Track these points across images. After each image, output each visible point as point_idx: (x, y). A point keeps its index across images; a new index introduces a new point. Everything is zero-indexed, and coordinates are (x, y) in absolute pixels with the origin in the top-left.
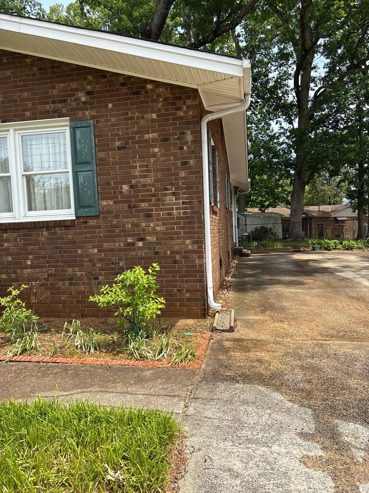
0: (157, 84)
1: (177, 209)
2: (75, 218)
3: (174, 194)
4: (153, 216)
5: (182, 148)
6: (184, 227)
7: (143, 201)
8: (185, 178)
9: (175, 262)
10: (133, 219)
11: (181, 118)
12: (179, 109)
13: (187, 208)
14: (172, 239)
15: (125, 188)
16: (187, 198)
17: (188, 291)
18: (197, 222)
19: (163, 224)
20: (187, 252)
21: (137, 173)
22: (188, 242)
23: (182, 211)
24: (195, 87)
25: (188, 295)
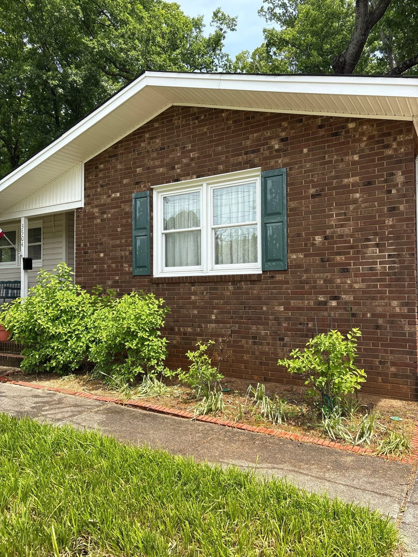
0: (360, 122)
1: (381, 263)
2: (261, 272)
3: (377, 245)
4: (351, 270)
5: (389, 192)
6: (390, 284)
7: (339, 254)
8: (391, 226)
9: (378, 327)
10: (326, 274)
11: (390, 157)
12: (388, 146)
13: (394, 262)
14: (374, 299)
15: (318, 239)
16: (394, 250)
17: (393, 364)
18: (408, 280)
19: (363, 281)
20: (393, 315)
21: (333, 223)
22: (395, 303)
23: (387, 266)
24: (409, 119)
25: (393, 369)
